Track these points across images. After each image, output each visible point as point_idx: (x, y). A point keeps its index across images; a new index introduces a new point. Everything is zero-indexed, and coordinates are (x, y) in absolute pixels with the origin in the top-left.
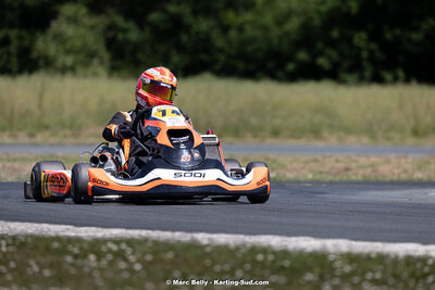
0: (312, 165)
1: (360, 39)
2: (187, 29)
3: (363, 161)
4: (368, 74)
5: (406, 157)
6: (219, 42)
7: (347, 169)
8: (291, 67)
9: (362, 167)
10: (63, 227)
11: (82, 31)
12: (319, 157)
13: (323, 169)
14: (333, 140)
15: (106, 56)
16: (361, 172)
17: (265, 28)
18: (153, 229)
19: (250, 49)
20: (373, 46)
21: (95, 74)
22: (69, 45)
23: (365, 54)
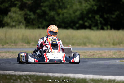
0: (84, 54)
1: (97, 17)
2: (48, 14)
3: (98, 52)
4: (100, 27)
5: (110, 51)
6: (57, 18)
7: (93, 55)
8: (77, 25)
9: (98, 54)
10: (11, 72)
11: (17, 15)
12: (86, 51)
13: (86, 55)
14: (90, 46)
15: (25, 22)
16: (98, 55)
17: (70, 14)
18: (37, 72)
19: (66, 20)
20: (101, 19)
21: (21, 28)
22: (14, 19)
23: (99, 22)
